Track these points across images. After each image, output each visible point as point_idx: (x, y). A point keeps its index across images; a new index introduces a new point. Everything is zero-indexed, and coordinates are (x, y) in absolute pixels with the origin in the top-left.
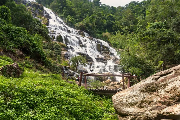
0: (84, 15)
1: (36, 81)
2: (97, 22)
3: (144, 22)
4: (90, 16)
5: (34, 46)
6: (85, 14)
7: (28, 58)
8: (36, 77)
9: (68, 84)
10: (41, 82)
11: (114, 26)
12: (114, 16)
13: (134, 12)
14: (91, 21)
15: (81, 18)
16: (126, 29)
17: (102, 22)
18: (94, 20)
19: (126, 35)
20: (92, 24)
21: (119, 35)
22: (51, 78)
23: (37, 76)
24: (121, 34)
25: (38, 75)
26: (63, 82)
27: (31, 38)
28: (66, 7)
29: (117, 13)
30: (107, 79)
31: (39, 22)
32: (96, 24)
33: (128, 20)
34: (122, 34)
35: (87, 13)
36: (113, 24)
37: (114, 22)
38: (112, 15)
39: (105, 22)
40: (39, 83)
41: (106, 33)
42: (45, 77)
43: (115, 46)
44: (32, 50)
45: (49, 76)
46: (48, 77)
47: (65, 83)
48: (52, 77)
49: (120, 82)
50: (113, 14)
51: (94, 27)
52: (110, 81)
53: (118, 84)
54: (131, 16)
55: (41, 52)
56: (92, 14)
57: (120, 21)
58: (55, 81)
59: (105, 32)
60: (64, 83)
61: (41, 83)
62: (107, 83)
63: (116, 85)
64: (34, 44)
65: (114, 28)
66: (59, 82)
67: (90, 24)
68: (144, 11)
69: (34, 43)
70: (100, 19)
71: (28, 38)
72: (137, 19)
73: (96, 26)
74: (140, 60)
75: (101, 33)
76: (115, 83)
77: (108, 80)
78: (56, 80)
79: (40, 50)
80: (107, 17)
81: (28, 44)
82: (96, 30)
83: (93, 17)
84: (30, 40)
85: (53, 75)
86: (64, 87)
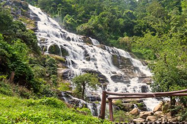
0: (89, 14)
1: (16, 113)
2: (110, 22)
3: (180, 18)
4: (98, 14)
5: (14, 58)
6: (91, 13)
7: (5, 77)
8: (15, 105)
9: (80, 116)
10: (24, 113)
11: (135, 27)
12: (134, 13)
13: (163, 5)
14: (101, 22)
15: (85, 18)
16: (159, 27)
17: (118, 22)
18: (106, 19)
19: (160, 35)
20: (103, 25)
21: (148, 35)
22: (45, 106)
23: (18, 104)
24: (151, 34)
25: (19, 102)
26: (69, 113)
27: (9, 46)
28: (62, 3)
29: (138, 9)
30: (133, 107)
31: (22, 26)
32: (109, 25)
33: (156, 17)
34: (154, 35)
35: (94, 10)
36: (135, 24)
37: (135, 21)
38: (131, 11)
39: (122, 21)
40: (21, 116)
41: (125, 38)
42: (33, 104)
43: (140, 56)
44: (11, 65)
45: (41, 103)
46: (38, 104)
47: (74, 115)
48: (48, 103)
49: (154, 112)
50: (133, 10)
51: (105, 29)
52: (138, 111)
53: (152, 114)
54: (159, 11)
55: (26, 68)
56: (102, 11)
57: (144, 19)
58: (53, 111)
59: (123, 36)
60: (72, 114)
61: (24, 115)
62: (133, 115)
63: (149, 117)
64: (14, 55)
65: (136, 29)
66: (61, 112)
67: (100, 26)
68: (178, 3)
69: (14, 53)
70: (114, 18)
71: (4, 47)
72: (169, 14)
73: (108, 28)
74: (185, 74)
75: (116, 39)
76: (146, 113)
77: (134, 110)
78: (55, 110)
79: (23, 64)
80: (124, 14)
81: (4, 55)
82: (109, 34)
83: (103, 16)
84: (6, 50)
85: (50, 100)
86: (73, 121)
